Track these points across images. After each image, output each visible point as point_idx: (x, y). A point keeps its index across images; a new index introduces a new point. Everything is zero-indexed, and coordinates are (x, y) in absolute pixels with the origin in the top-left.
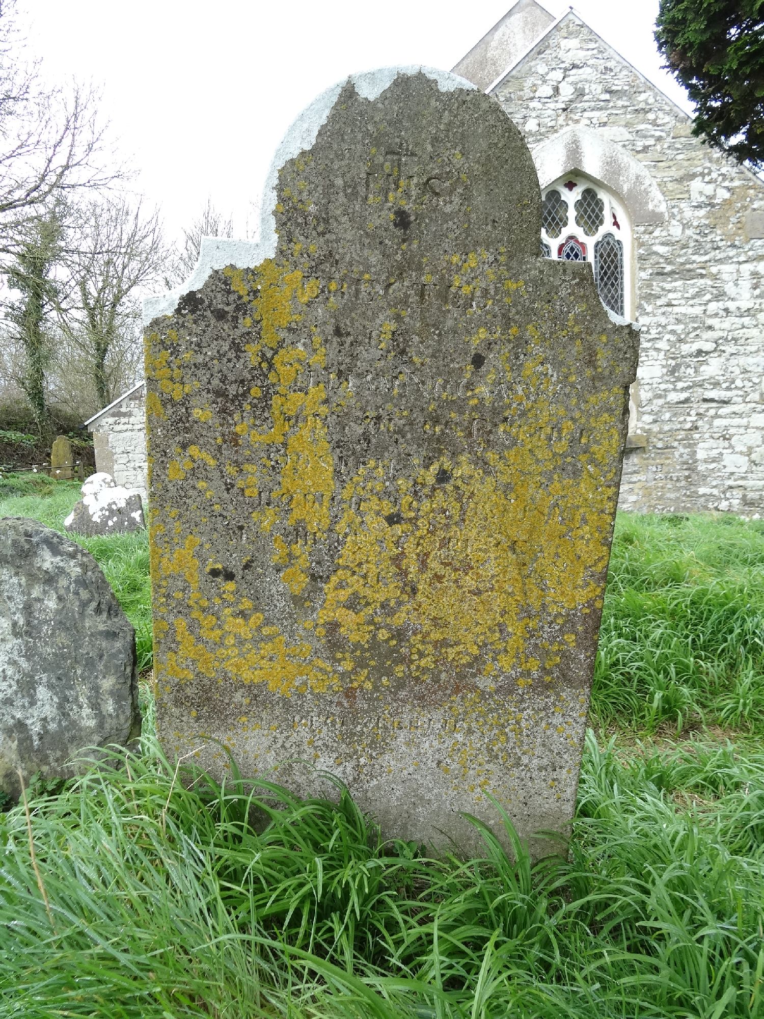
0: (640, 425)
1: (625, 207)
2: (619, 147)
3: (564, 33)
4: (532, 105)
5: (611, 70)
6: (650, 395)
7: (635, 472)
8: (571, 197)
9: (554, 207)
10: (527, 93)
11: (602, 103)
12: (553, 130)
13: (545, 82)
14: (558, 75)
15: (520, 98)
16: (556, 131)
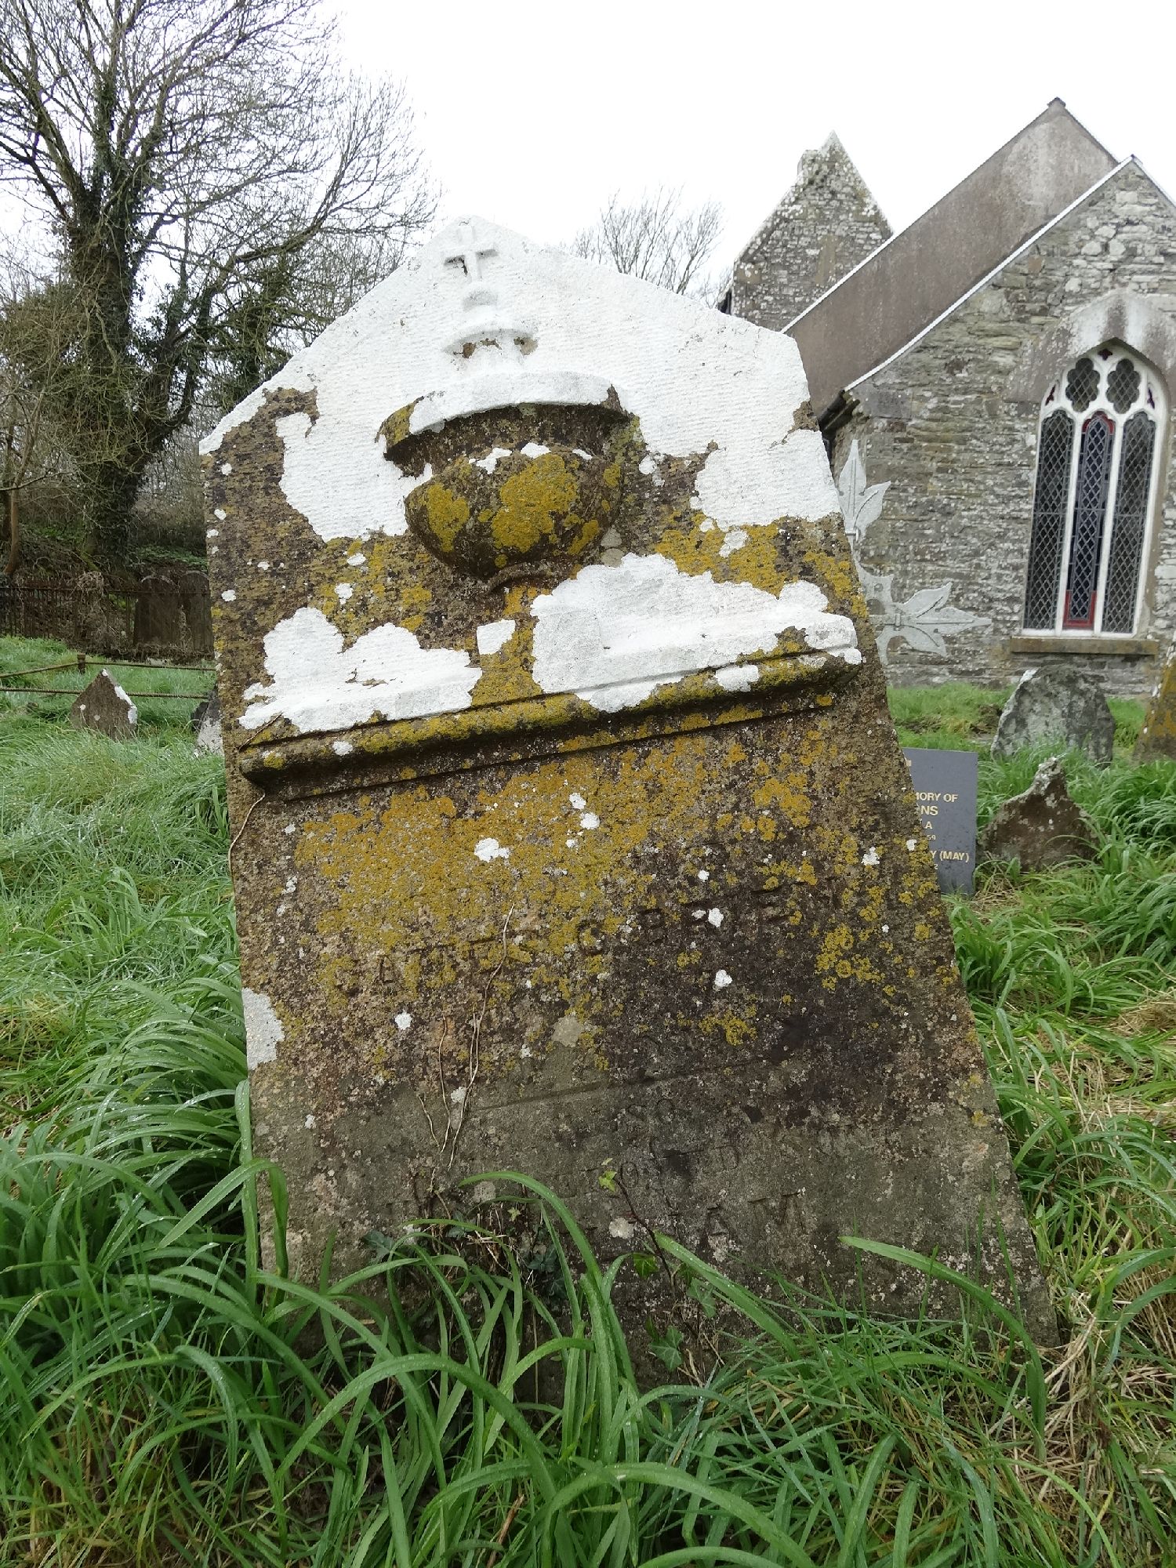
0: (1152, 630)
1: (1165, 386)
2: (1167, 317)
3: (1121, 183)
4: (1077, 262)
5: (1169, 230)
6: (1167, 597)
7: (1140, 682)
8: (1105, 368)
9: (1083, 377)
10: (1072, 248)
11: (1154, 267)
12: (1097, 292)
13: (1093, 237)
14: (1108, 231)
15: (1064, 253)
16: (1099, 294)
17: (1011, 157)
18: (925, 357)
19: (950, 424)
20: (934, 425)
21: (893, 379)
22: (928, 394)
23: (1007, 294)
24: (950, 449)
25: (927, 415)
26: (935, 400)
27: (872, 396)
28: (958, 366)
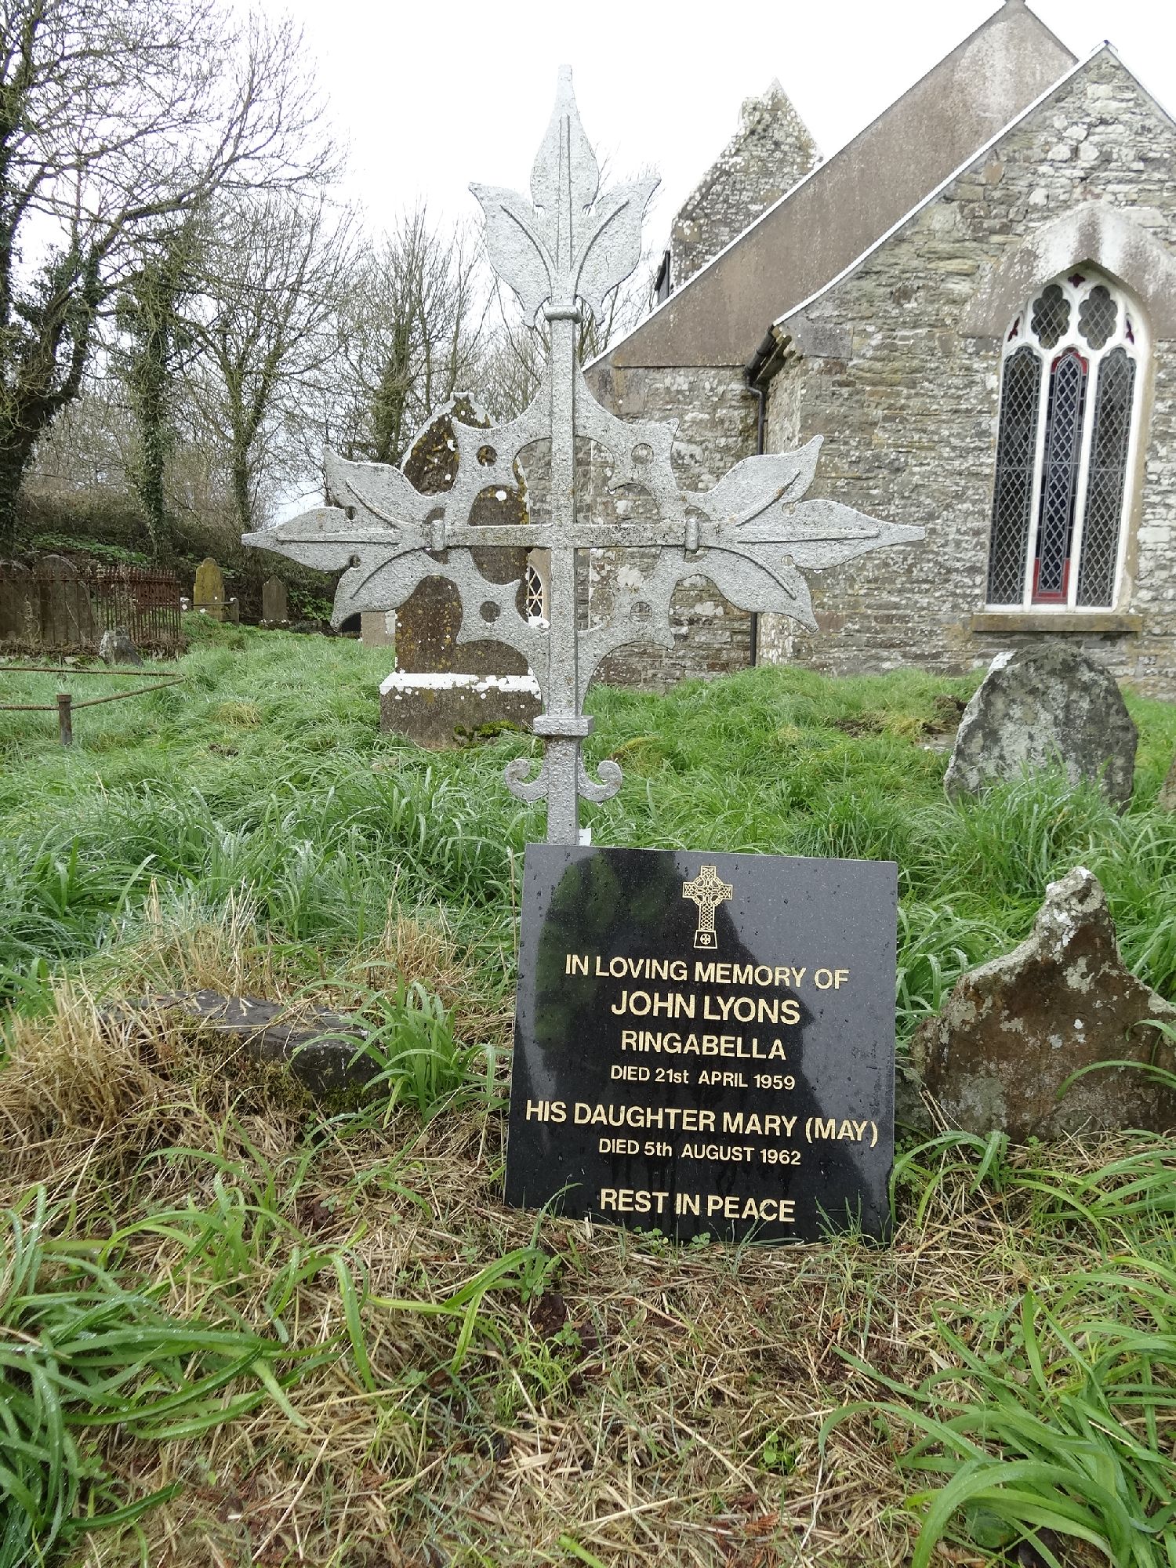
0: (1135, 602)
1: (1148, 316)
2: (1148, 234)
3: (1093, 75)
4: (1044, 169)
5: (1149, 130)
6: (1151, 564)
7: (1122, 663)
8: (1076, 296)
9: (1052, 307)
10: (1036, 153)
11: (1132, 174)
12: (1066, 205)
13: (1061, 139)
14: (1079, 132)
15: (1027, 159)
16: (1069, 207)
17: (964, 62)
18: (868, 284)
19: (897, 364)
20: (878, 365)
21: (830, 310)
22: (871, 329)
23: (962, 208)
24: (898, 394)
25: (869, 354)
26: (879, 336)
27: (806, 332)
28: (905, 294)
